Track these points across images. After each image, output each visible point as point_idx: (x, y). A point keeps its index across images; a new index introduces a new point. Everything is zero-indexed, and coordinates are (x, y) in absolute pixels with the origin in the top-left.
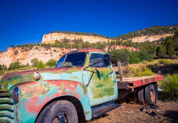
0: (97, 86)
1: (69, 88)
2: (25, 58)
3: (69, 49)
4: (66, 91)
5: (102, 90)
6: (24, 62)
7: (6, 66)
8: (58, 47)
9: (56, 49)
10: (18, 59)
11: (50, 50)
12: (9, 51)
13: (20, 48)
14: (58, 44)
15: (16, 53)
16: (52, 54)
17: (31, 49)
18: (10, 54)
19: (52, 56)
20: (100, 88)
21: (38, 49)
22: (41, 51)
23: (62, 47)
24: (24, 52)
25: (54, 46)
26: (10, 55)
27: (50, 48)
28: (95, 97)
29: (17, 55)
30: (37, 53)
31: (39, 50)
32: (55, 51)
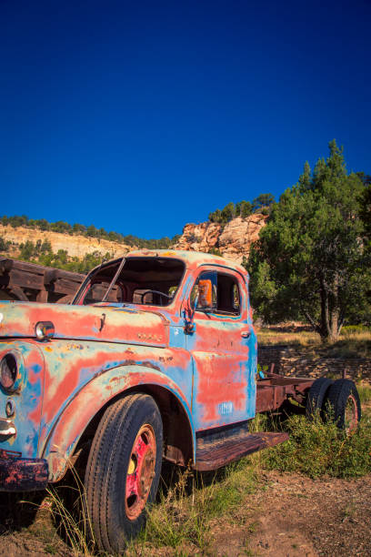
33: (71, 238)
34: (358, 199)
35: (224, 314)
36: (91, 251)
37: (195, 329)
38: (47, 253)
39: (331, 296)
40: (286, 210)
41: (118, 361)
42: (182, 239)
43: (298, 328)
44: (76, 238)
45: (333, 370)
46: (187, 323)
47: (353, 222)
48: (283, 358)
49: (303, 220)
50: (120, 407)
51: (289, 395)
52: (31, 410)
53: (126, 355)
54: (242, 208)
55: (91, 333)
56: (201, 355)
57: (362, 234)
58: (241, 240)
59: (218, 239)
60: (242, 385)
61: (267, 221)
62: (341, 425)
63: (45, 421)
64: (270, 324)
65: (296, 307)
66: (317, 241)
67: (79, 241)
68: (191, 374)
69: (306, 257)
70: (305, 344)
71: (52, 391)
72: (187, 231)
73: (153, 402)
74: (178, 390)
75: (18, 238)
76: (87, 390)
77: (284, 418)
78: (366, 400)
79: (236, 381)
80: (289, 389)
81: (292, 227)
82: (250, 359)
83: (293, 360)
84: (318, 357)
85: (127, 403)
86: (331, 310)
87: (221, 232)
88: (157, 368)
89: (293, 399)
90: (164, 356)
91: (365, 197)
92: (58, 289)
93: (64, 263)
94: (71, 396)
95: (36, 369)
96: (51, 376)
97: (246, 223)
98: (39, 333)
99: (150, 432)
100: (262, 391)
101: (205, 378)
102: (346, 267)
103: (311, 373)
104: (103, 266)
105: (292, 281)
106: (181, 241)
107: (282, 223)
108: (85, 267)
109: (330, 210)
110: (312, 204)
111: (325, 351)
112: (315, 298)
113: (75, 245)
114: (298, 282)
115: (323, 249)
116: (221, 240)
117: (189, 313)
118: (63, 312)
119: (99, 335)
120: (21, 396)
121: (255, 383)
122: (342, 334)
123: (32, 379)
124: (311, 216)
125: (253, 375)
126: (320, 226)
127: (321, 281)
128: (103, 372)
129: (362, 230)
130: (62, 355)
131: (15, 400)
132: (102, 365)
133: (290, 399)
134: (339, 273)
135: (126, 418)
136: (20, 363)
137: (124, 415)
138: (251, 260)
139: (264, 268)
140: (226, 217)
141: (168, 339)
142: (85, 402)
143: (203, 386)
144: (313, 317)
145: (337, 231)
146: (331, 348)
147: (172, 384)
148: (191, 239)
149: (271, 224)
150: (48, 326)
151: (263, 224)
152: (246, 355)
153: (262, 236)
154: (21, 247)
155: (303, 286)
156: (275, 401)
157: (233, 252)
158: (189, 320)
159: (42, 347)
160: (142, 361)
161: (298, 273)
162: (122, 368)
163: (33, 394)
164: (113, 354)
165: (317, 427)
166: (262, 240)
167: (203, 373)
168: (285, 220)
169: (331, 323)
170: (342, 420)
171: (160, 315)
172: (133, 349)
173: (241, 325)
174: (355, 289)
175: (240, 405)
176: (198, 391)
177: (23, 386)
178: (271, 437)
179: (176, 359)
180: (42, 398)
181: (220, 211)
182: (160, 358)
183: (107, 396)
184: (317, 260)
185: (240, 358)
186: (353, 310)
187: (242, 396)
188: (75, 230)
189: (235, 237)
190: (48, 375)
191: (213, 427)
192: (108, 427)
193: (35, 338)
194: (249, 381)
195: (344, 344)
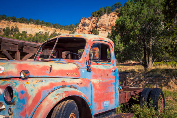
33: (28, 25)
34: (162, 4)
35: (103, 62)
36: (38, 31)
37: (92, 69)
38: (17, 33)
39: (149, 49)
40: (128, 11)
41: (59, 86)
42: (80, 25)
43: (133, 63)
44: (31, 26)
45: (150, 82)
46: (88, 67)
47: (159, 15)
48: (127, 78)
49: (136, 15)
50: (61, 107)
51: (132, 96)
52: (21, 111)
53: (62, 83)
54: (107, 10)
55: (46, 74)
56: (95, 81)
57: (164, 21)
58: (107, 25)
59: (96, 24)
60: (113, 93)
61: (119, 16)
62: (156, 109)
63: (28, 115)
64: (121, 62)
65: (133, 55)
66: (142, 24)
67: (32, 27)
68: (90, 90)
69: (137, 32)
70: (137, 71)
71: (30, 102)
72: (82, 21)
73: (75, 103)
74: (86, 97)
75: (2, 26)
76: (46, 100)
77: (130, 106)
78: (166, 96)
79: (110, 92)
80: (132, 93)
81: (130, 18)
82: (116, 81)
83: (132, 78)
84: (143, 77)
85: (64, 104)
86: (149, 55)
87: (97, 21)
88: (76, 88)
89: (134, 97)
90: (79, 83)
91: (165, 3)
92: (25, 50)
93: (26, 37)
94: (39, 103)
95: (22, 92)
96: (29, 95)
97: (109, 17)
98: (22, 75)
99: (74, 116)
100: (121, 94)
101: (97, 91)
102: (155, 36)
103: (140, 84)
104: (48, 42)
105: (131, 43)
106: (79, 26)
107: (126, 17)
108: (35, 39)
109: (149, 10)
110: (140, 7)
111: (146, 74)
112: (141, 51)
113: (30, 28)
114: (133, 44)
115: (145, 28)
116: (98, 25)
117: (88, 62)
118: (33, 65)
119: (50, 75)
120: (16, 105)
121: (118, 92)
122: (154, 66)
123: (21, 97)
124: (140, 13)
125: (117, 88)
126: (144, 17)
127: (144, 43)
128: (53, 91)
129: (164, 18)
130: (34, 85)
131: (13, 107)
132: (52, 88)
133: (133, 97)
134: (152, 39)
135: (64, 112)
136: (15, 90)
137: (63, 110)
138: (112, 34)
139: (118, 38)
140: (100, 14)
141: (80, 75)
142: (45, 106)
143: (96, 94)
144: (140, 58)
145: (152, 20)
146: (149, 72)
147: (83, 95)
148: (84, 25)
149: (121, 17)
150: (27, 72)
151: (117, 17)
152: (114, 80)
153: (117, 23)
154: (4, 30)
155: (136, 45)
156: (126, 99)
157: (103, 30)
158: (89, 66)
159: (24, 82)
160: (69, 85)
161: (133, 40)
162: (61, 89)
163: (21, 104)
164: (56, 83)
165: (146, 110)
166: (117, 25)
167: (96, 89)
168: (127, 15)
169: (149, 62)
170: (157, 107)
171: (76, 64)
172: (65, 80)
173: (111, 67)
174: (160, 46)
175: (112, 102)
176: (94, 97)
177: (17, 100)
178: (126, 116)
179: (84, 83)
180: (26, 106)
181: (97, 12)
182: (77, 84)
183: (55, 102)
184: (142, 33)
185: (111, 81)
186: (159, 55)
187: (113, 98)
188: (30, 22)
189: (104, 23)
190: (28, 95)
191: (101, 112)
192: (56, 116)
193: (21, 78)
194: (116, 91)
195: (155, 71)
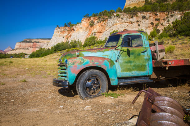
0: (126, 63)
1: (98, 62)
2: (103, 31)
3: (166, 13)
4: (95, 64)
5: (131, 65)
6: (102, 36)
7: (82, 41)
8: (148, 11)
9: (145, 14)
10: (95, 33)
11: (137, 16)
12: (83, 22)
13: (97, 18)
14: (149, 7)
15: (92, 25)
16: (139, 23)
17: (110, 18)
18: (85, 26)
19: (139, 25)
20: (129, 64)
21: (119, 18)
22: (124, 19)
23: (155, 11)
24: (102, 22)
25: (143, 10)
26: (84, 28)
27: (136, 14)
28: (123, 71)
29: (93, 28)
30: (118, 23)
31: (121, 18)
32: (144, 17)
